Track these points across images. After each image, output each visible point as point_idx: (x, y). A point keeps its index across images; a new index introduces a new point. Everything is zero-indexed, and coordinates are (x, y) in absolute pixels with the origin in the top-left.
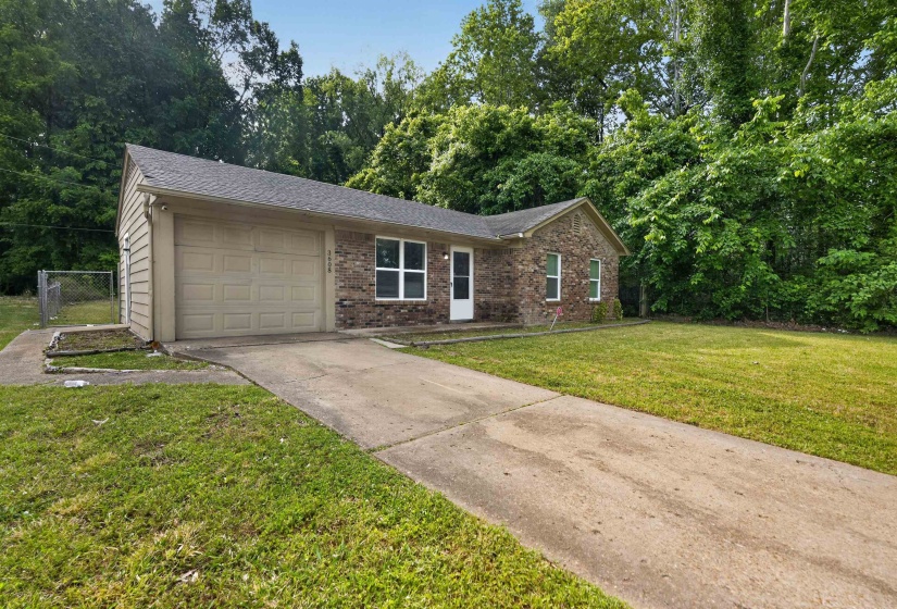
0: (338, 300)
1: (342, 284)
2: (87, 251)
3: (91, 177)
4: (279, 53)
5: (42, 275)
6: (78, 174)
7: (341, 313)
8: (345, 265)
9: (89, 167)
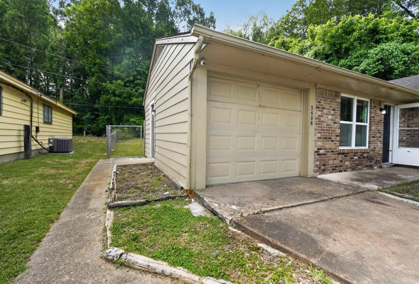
0: (316, 149)
1: (319, 135)
2: (125, 117)
3: (128, 84)
4: (205, 18)
5: (109, 128)
6: (122, 83)
7: (317, 160)
8: (322, 119)
9: (127, 79)
